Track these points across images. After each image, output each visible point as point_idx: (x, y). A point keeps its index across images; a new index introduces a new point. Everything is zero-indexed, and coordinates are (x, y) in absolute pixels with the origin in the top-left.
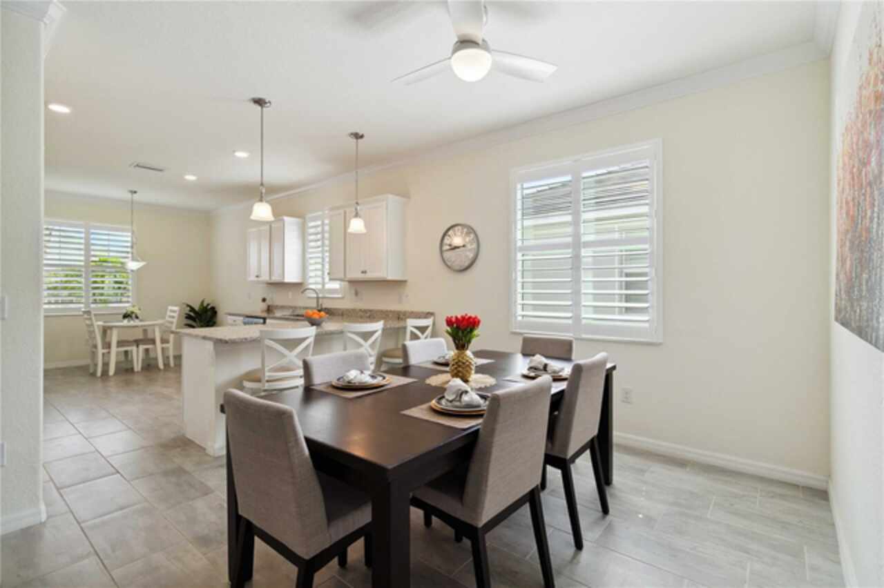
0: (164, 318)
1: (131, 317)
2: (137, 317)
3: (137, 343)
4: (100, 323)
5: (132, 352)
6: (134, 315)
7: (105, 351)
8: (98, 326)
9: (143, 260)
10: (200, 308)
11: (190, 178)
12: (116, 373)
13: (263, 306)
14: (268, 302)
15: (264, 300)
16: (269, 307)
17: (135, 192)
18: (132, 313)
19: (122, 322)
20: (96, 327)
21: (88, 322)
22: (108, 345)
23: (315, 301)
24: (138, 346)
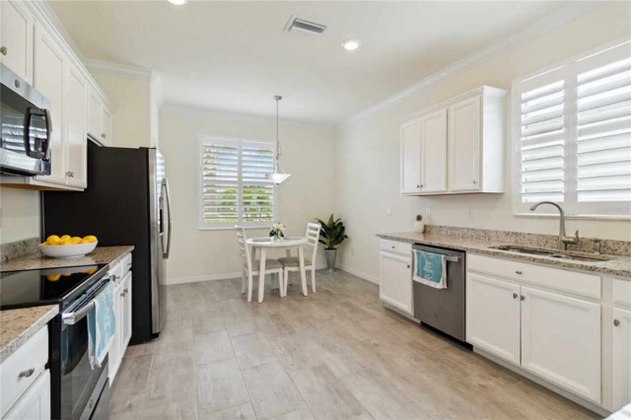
0: (304, 236)
1: (277, 234)
2: (282, 235)
3: (283, 262)
4: (249, 241)
5: (278, 273)
6: (279, 232)
7: (255, 273)
8: (249, 245)
9: (287, 173)
10: (330, 224)
11: (351, 46)
12: (265, 299)
13: (419, 226)
14: (425, 221)
15: (419, 218)
16: (425, 226)
17: (280, 98)
18: (278, 230)
19: (269, 240)
20: (246, 246)
21: (240, 240)
22: (257, 266)
23: (558, 222)
24: (283, 268)
